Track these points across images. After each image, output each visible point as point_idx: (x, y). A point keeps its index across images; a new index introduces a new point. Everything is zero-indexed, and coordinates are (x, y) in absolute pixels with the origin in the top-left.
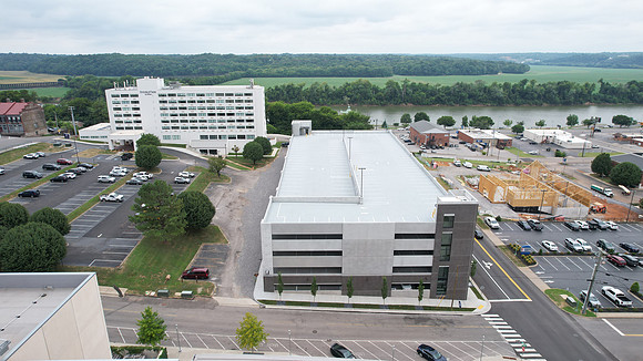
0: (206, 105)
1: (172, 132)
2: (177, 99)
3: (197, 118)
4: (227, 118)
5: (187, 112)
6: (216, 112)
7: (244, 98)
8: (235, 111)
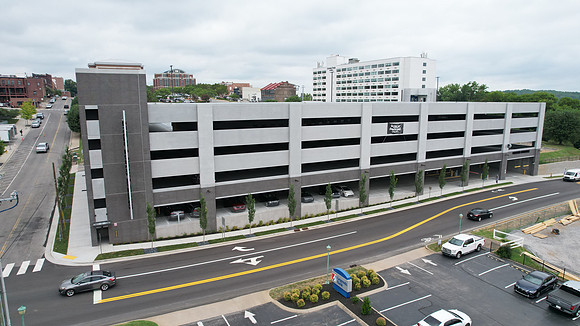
0: (364, 77)
2: (347, 73)
3: (358, 91)
4: (377, 90)
5: (352, 85)
6: (370, 84)
7: (392, 68)
8: (384, 83)
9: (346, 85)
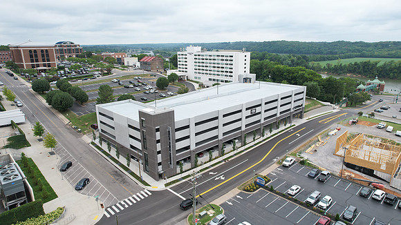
0: (212, 61)
1: (198, 75)
2: (201, 57)
3: (208, 68)
4: (220, 69)
5: (204, 65)
6: (216, 65)
7: (229, 58)
8: (224, 66)
9: (201, 64)
